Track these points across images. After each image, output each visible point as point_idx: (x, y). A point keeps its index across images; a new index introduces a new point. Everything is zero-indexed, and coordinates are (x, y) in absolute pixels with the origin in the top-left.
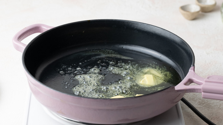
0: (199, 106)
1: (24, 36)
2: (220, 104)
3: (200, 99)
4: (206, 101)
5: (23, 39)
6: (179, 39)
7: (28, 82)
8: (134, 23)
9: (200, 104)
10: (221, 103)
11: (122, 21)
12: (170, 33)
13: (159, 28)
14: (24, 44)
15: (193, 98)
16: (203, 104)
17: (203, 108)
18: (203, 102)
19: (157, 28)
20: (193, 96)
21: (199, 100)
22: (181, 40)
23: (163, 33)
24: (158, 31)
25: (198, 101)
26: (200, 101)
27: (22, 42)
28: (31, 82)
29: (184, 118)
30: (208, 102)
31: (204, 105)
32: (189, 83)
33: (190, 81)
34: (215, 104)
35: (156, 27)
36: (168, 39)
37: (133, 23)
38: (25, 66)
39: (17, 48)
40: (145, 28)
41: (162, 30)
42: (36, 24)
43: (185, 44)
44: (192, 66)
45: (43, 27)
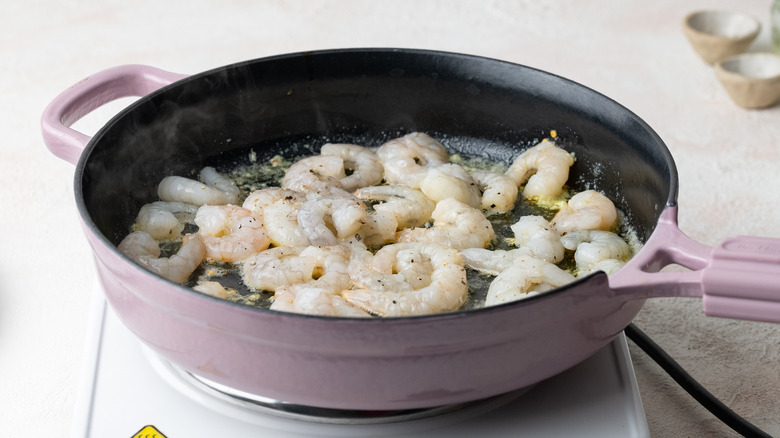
0: (694, 353)
1: (82, 106)
2: (768, 347)
3: (698, 329)
4: (719, 337)
5: (79, 117)
6: (623, 112)
7: (97, 264)
8: (466, 60)
9: (698, 344)
10: (771, 342)
11: (425, 55)
12: (592, 94)
13: (551, 77)
14: (80, 136)
15: (675, 323)
16: (710, 346)
17: (710, 359)
18: (710, 341)
19: (547, 76)
20: (674, 318)
21: (694, 332)
22: (631, 116)
23: (568, 95)
24: (550, 88)
25: (692, 335)
26: (699, 335)
27: (73, 127)
28: (106, 266)
29: (643, 394)
30: (727, 340)
31: (713, 348)
32: (657, 264)
33: (663, 258)
34: (751, 346)
35: (541, 74)
36: (585, 113)
37: (462, 61)
38: (84, 208)
39: (58, 149)
40: (503, 78)
41: (563, 83)
42: (124, 67)
43: (644, 130)
44: (668, 204)
45: (148, 77)
